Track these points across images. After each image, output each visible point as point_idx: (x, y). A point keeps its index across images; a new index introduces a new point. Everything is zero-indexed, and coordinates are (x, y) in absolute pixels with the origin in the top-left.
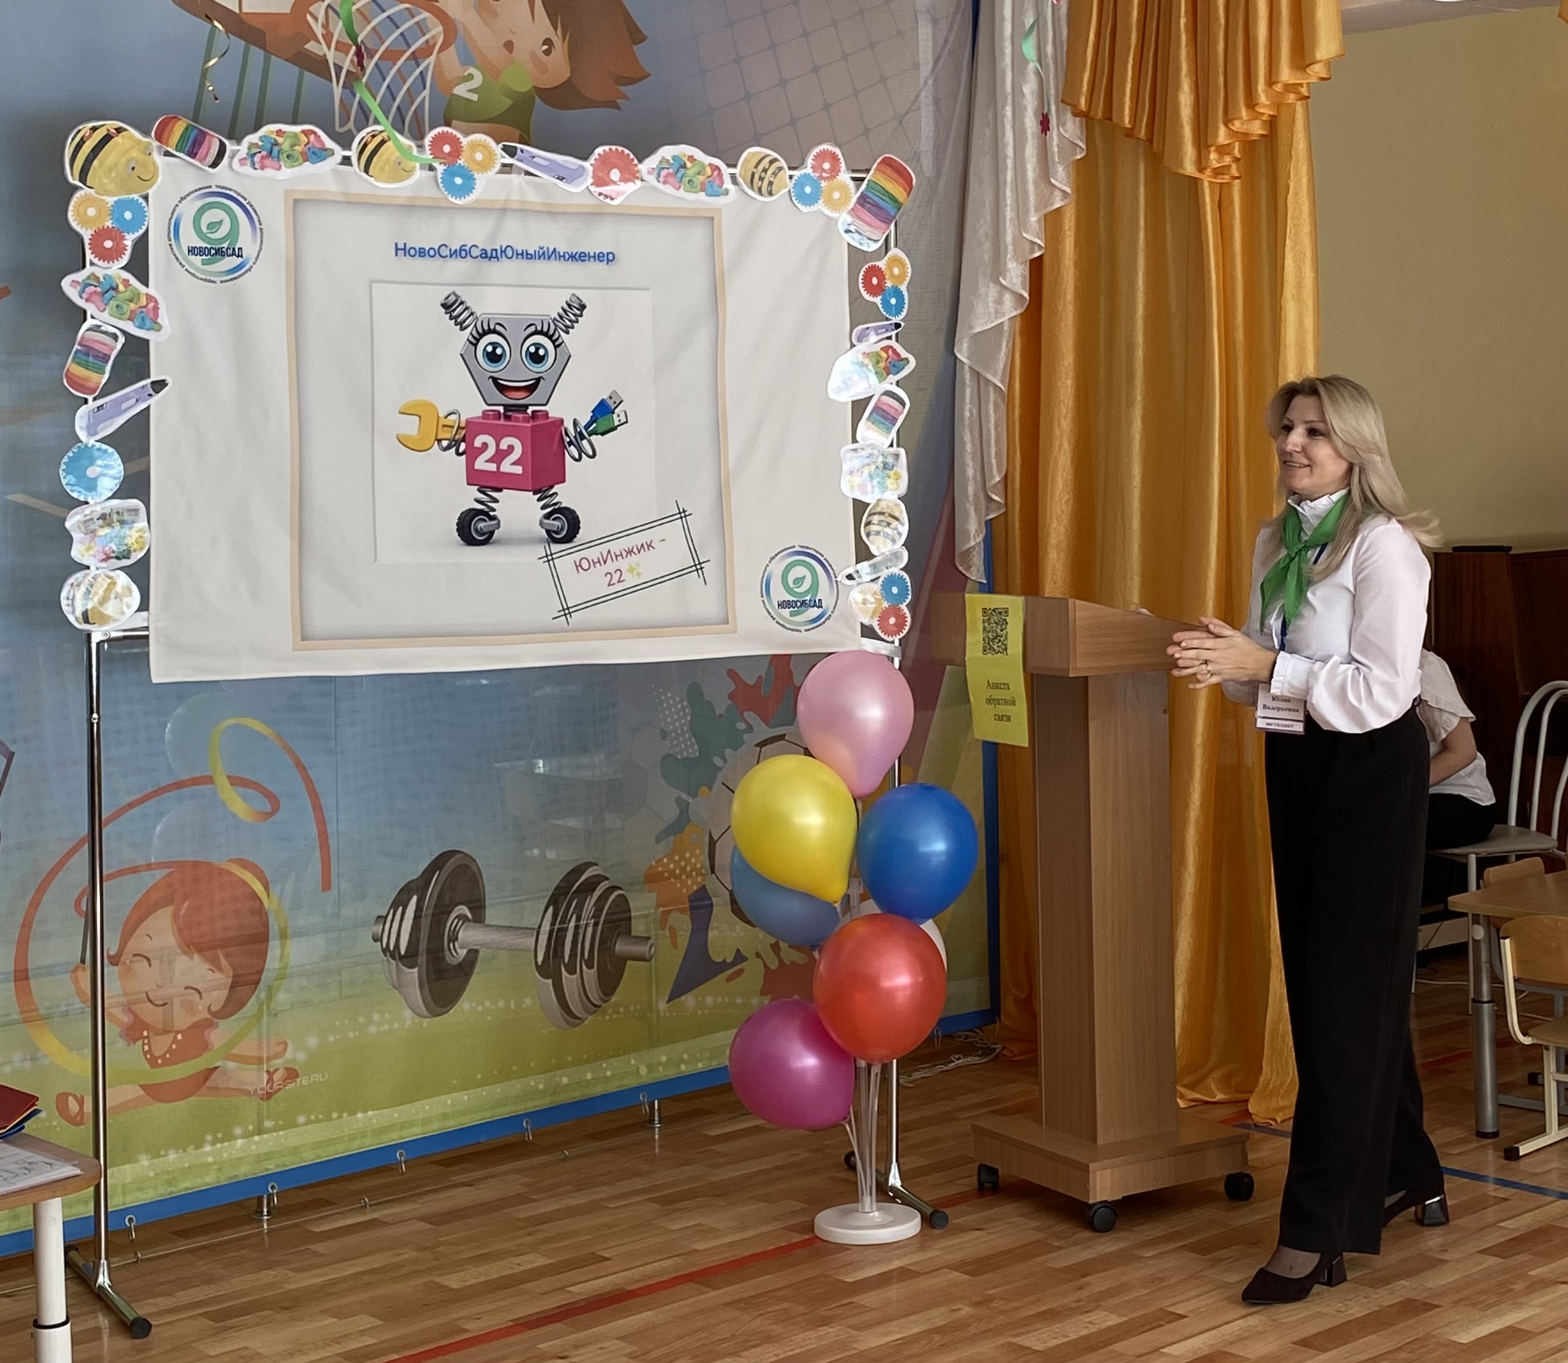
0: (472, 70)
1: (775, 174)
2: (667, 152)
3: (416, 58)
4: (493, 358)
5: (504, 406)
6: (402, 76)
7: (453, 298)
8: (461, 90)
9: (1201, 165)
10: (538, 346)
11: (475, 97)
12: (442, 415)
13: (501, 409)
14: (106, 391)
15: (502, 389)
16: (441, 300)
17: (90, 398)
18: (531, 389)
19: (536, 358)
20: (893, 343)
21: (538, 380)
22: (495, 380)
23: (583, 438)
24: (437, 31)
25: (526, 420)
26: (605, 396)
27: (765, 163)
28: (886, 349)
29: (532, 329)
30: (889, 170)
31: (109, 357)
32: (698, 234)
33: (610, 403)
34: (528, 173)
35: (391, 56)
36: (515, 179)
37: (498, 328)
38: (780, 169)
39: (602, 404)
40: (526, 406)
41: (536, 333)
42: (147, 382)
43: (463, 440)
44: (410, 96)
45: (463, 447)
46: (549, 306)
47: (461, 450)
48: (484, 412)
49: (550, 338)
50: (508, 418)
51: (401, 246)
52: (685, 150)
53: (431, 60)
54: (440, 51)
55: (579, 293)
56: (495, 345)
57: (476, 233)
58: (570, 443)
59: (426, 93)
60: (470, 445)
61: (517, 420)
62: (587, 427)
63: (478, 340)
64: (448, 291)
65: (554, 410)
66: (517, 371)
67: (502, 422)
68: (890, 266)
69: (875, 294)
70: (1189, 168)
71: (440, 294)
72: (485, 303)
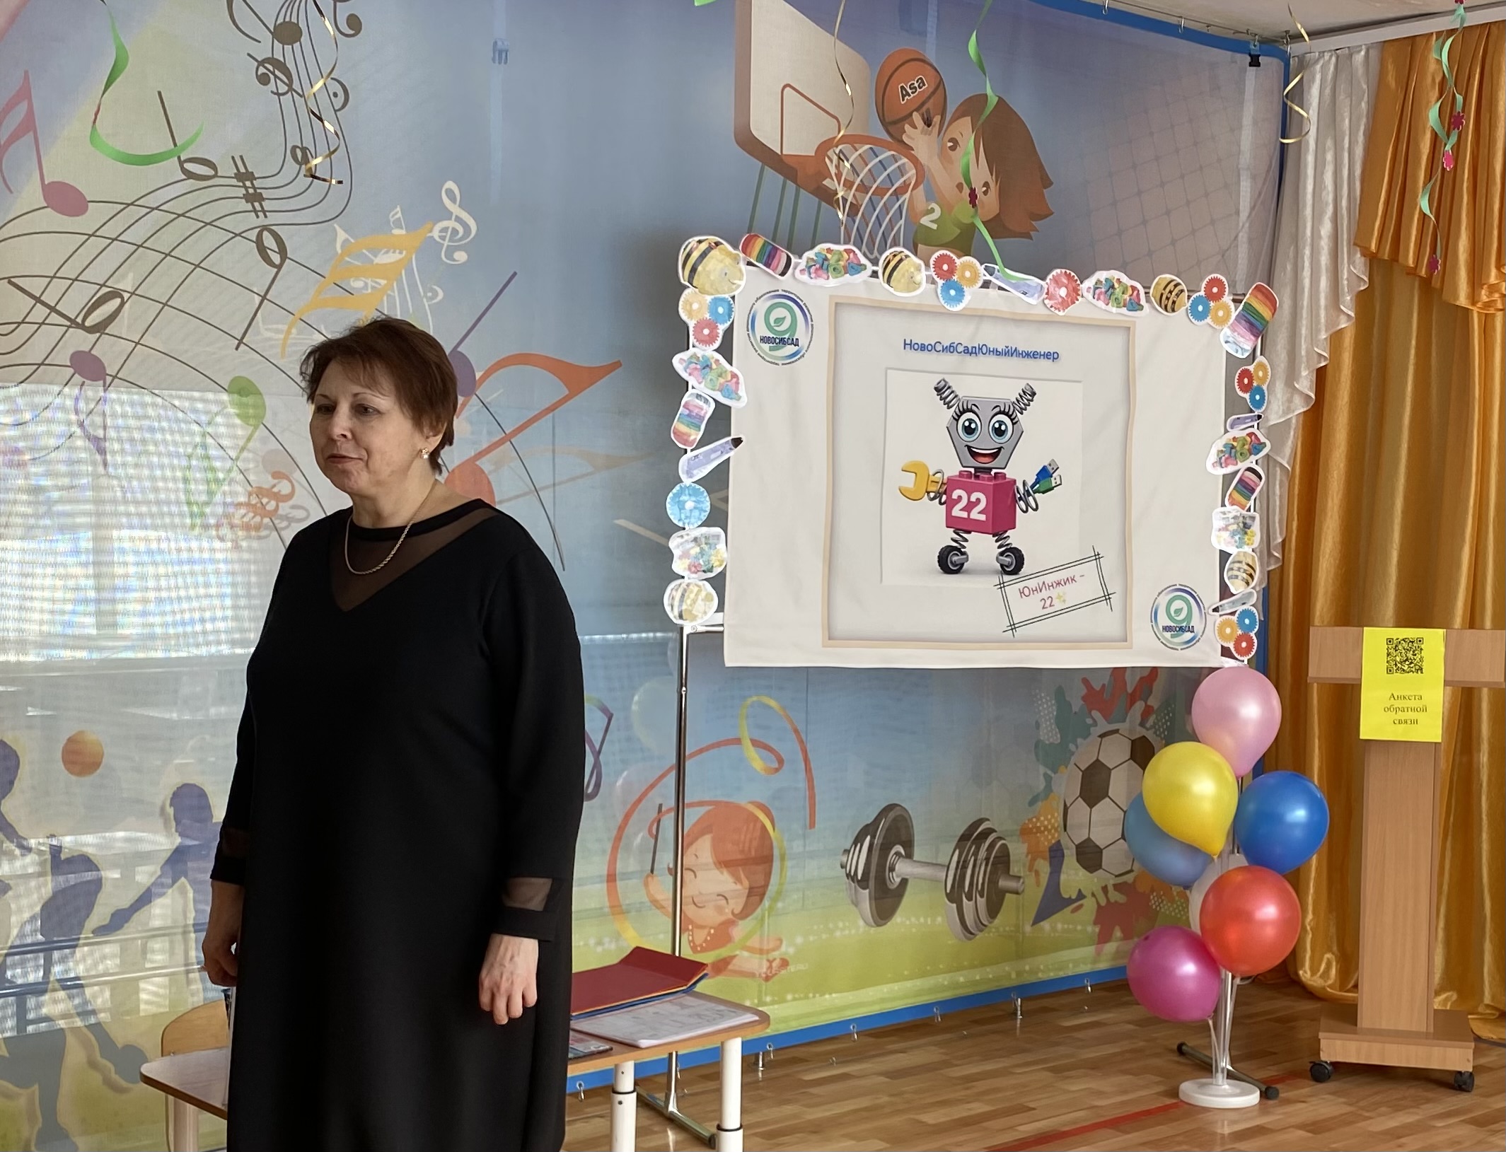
0: (934, 205)
1: (1177, 295)
2: (1102, 275)
3: (898, 194)
4: (969, 431)
5: (976, 468)
6: (886, 208)
7: (943, 383)
8: (925, 221)
9: (1473, 299)
10: (1001, 423)
11: (934, 226)
12: (931, 473)
13: (972, 470)
14: (701, 444)
15: (974, 455)
16: (935, 384)
17: (689, 449)
18: (994, 456)
19: (999, 432)
20: (1255, 430)
21: (1000, 449)
22: (969, 448)
23: (1029, 495)
24: (911, 173)
25: (989, 480)
26: (1046, 464)
27: (1171, 287)
28: (1250, 435)
29: (997, 409)
30: (1260, 296)
31: (704, 418)
32: (1117, 340)
33: (1050, 468)
34: (1000, 288)
35: (880, 192)
36: (992, 292)
37: (974, 408)
38: (1182, 291)
39: (1044, 469)
40: (991, 469)
41: (1000, 413)
42: (729, 439)
43: (945, 493)
44: (891, 224)
45: (944, 498)
46: (1009, 392)
47: (943, 500)
48: (961, 472)
49: (1010, 416)
50: (977, 477)
51: (908, 342)
52: (1115, 274)
53: (907, 196)
54: (913, 189)
55: (1032, 383)
56: (971, 421)
57: (963, 334)
58: (1020, 499)
59: (902, 222)
60: (949, 497)
61: (984, 479)
62: (1032, 487)
63: (959, 417)
64: (939, 378)
65: (1010, 473)
66: (984, 441)
67: (973, 480)
68: (1256, 369)
69: (1245, 391)
70: (1463, 301)
71: (934, 380)
72: (966, 388)
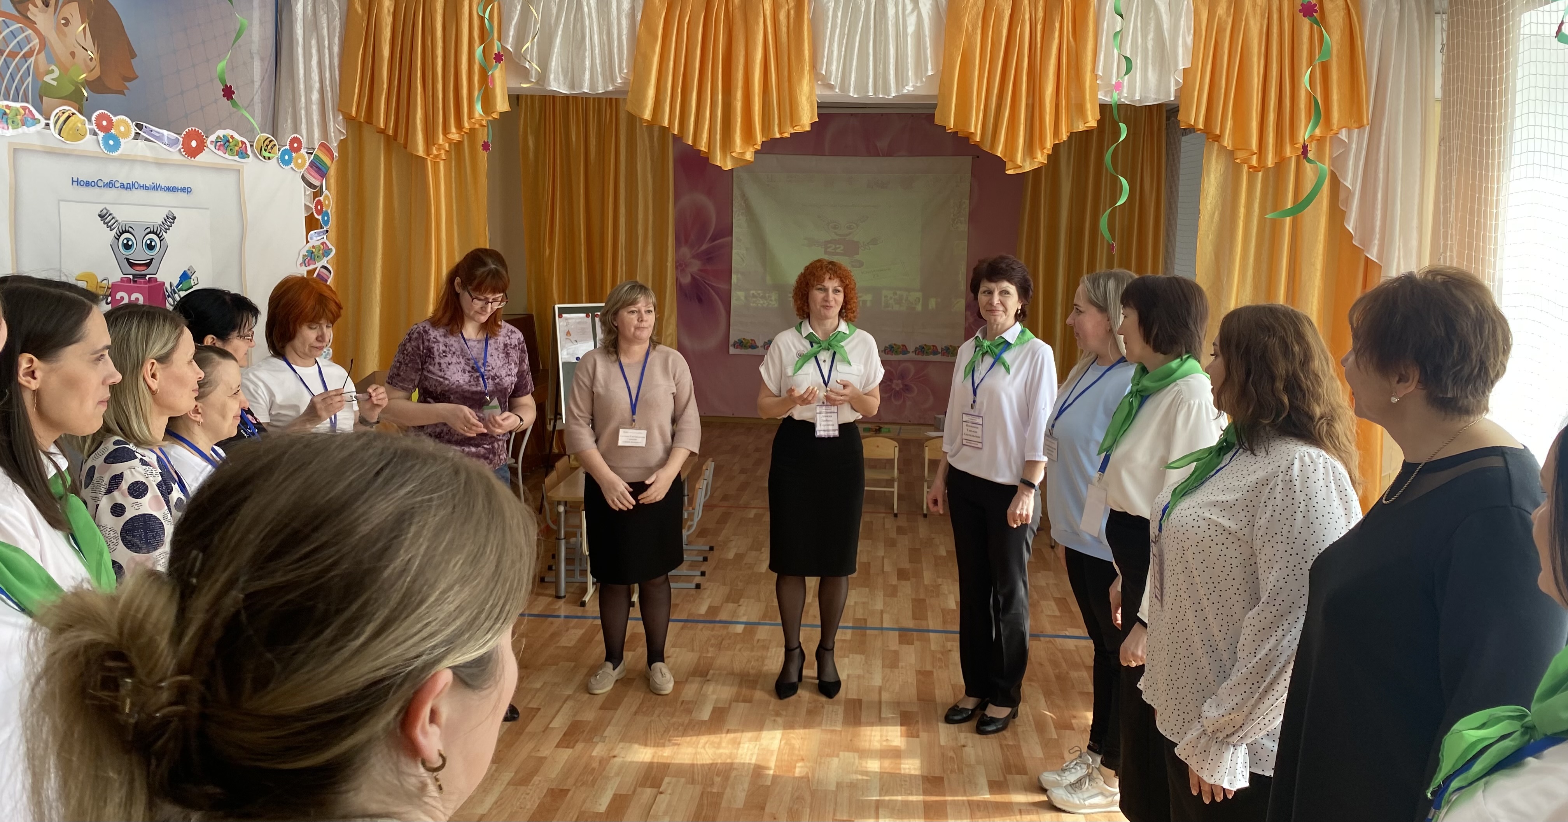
0: (53, 67)
1: (272, 148)
2: (221, 133)
3: (26, 57)
4: (127, 247)
5: (134, 275)
6: (18, 68)
7: (105, 211)
8: (48, 79)
9: (428, 151)
10: (151, 240)
11: (55, 83)
12: (99, 281)
13: (131, 277)
15: (132, 265)
16: (98, 212)
18: (148, 265)
19: (150, 247)
20: (325, 240)
21: (152, 260)
22: (128, 260)
25: (145, 283)
26: (186, 269)
27: (267, 142)
28: (323, 243)
29: (148, 230)
30: (323, 149)
32: (231, 178)
33: (189, 272)
35: (13, 55)
36: (140, 143)
37: (130, 229)
38: (275, 145)
39: (185, 273)
40: (146, 275)
41: (150, 232)
43: (110, 295)
44: (22, 81)
45: (110, 299)
46: (157, 218)
48: (122, 279)
49: (158, 235)
50: (135, 282)
52: (229, 132)
54: (37, 54)
55: (173, 211)
56: (128, 239)
58: (169, 296)
60: (114, 298)
61: (140, 283)
62: (177, 287)
63: (120, 237)
64: (101, 207)
65: (160, 277)
66: (139, 254)
67: (132, 284)
68: (325, 200)
69: (319, 215)
70: (421, 152)
71: (98, 209)
72: (123, 214)
